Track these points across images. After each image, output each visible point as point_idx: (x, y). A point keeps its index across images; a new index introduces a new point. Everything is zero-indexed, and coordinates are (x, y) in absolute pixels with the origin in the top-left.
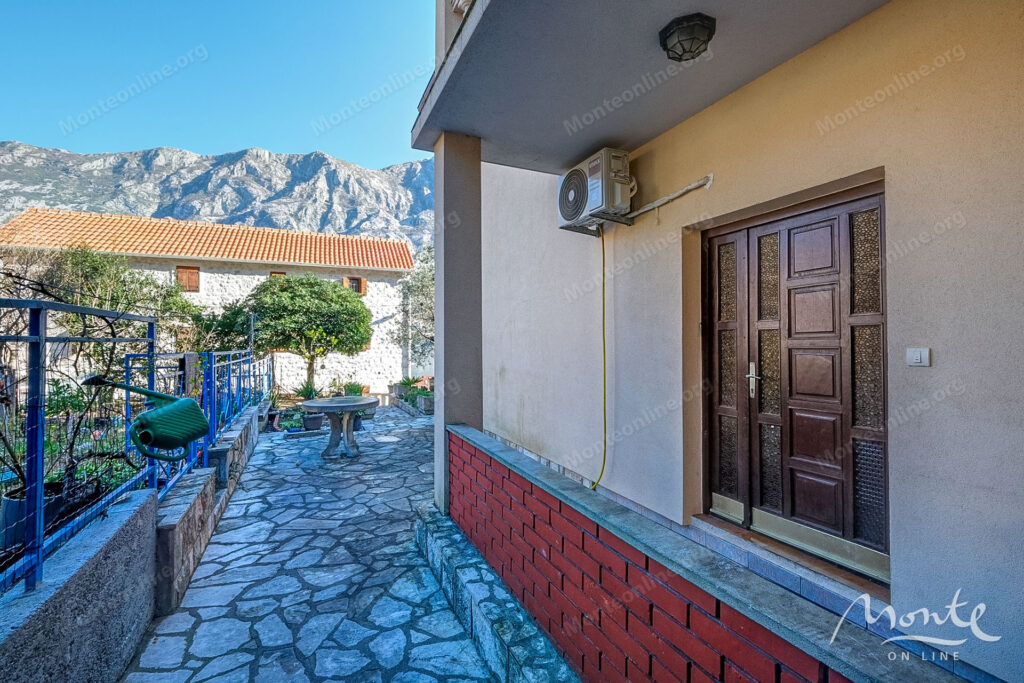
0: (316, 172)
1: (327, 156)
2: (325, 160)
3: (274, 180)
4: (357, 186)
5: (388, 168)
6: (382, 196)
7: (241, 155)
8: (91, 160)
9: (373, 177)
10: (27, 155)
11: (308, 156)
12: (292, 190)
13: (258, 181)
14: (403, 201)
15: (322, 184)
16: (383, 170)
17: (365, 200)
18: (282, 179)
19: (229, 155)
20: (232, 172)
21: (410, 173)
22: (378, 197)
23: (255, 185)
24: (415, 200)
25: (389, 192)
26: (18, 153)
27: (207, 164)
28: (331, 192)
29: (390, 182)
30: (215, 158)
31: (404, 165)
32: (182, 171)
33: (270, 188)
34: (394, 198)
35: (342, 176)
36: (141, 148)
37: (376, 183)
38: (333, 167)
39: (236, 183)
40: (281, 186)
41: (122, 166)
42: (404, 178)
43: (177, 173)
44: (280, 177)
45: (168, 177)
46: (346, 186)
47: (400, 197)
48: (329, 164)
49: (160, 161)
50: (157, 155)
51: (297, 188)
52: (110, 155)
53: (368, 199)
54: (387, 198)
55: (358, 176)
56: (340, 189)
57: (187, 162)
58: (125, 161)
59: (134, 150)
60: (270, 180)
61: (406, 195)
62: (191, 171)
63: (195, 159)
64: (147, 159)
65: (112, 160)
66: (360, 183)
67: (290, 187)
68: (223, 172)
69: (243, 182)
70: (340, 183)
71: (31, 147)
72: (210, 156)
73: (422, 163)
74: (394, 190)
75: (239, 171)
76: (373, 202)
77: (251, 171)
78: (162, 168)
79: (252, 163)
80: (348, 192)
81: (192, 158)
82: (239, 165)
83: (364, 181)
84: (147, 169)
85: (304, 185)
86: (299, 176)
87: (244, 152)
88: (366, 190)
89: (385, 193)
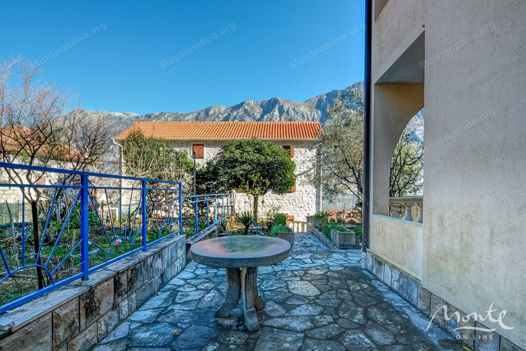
0: (273, 108)
1: (279, 99)
2: (278, 100)
3: (255, 114)
4: (293, 112)
5: (308, 100)
6: (305, 115)
7: (242, 105)
8: (188, 115)
9: (301, 106)
10: (169, 116)
11: (270, 100)
12: (263, 118)
13: (249, 116)
14: (316, 116)
15: (276, 113)
16: (306, 101)
17: (297, 118)
18: (258, 113)
19: (237, 105)
20: (238, 113)
21: (320, 100)
22: (303, 116)
23: (247, 117)
24: (322, 115)
25: (308, 113)
26: (166, 116)
27: (228, 110)
28: (280, 117)
29: (309, 108)
30: (232, 107)
31: (317, 97)
32: (220, 115)
33: (254, 118)
34: (311, 116)
35: (285, 108)
36: (204, 108)
37: (302, 109)
38: (281, 104)
39: (240, 118)
40: (258, 116)
41: (198, 116)
42: (317, 104)
43: (217, 116)
44: (258, 112)
45: (214, 118)
46: (288, 113)
47: (314, 115)
48: (279, 103)
49: (211, 112)
50: (210, 109)
51: (265, 117)
52: (195, 112)
53: (298, 118)
54: (307, 116)
55: (293, 107)
56: (285, 114)
57: (221, 111)
58: (199, 114)
59: (202, 109)
60: (254, 115)
61: (318, 113)
62: (223, 114)
63: (224, 109)
64: (207, 112)
65: (195, 114)
66: (294, 110)
67: (262, 116)
68: (235, 113)
69: (243, 117)
70: (285, 112)
71: (170, 113)
72: (230, 106)
73: (326, 95)
74: (311, 111)
75: (241, 112)
76: (301, 119)
77: (246, 111)
78: (212, 115)
79: (246, 107)
80: (288, 115)
81: (223, 109)
82: (241, 109)
83: (296, 108)
84: (207, 116)
85: (268, 115)
86: (266, 110)
87: (243, 103)
88: (297, 113)
89: (307, 113)
